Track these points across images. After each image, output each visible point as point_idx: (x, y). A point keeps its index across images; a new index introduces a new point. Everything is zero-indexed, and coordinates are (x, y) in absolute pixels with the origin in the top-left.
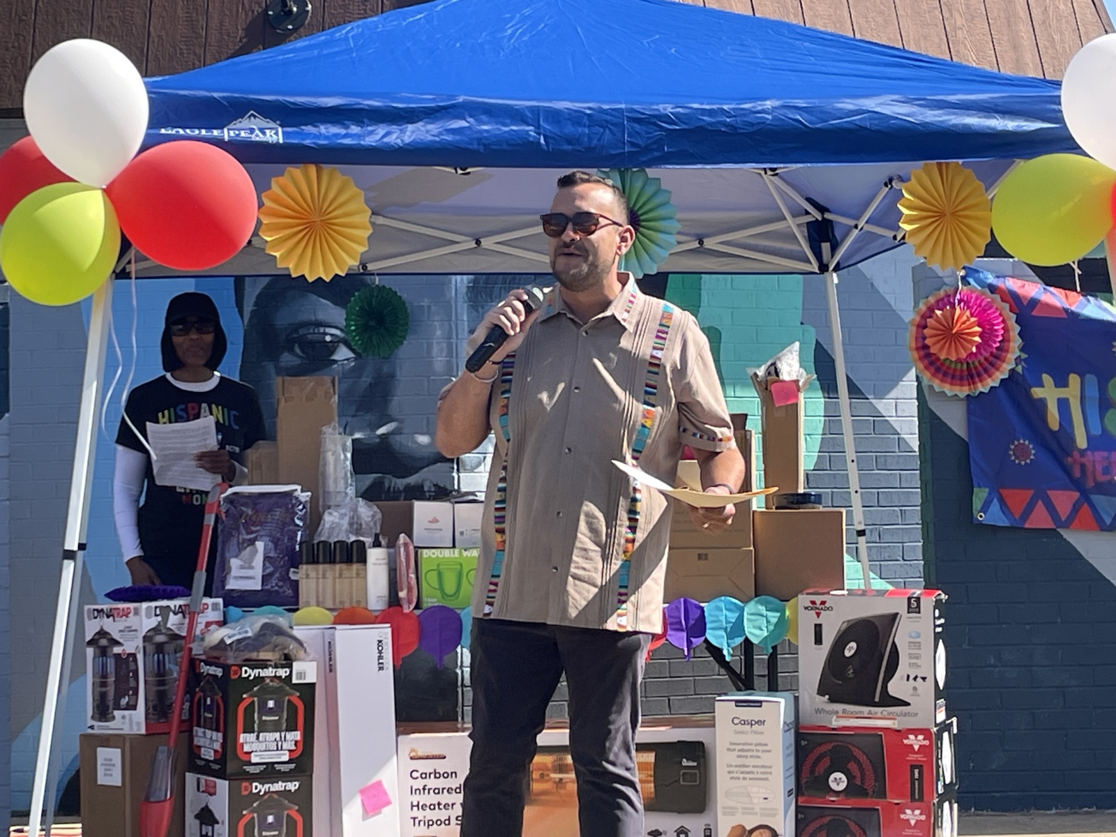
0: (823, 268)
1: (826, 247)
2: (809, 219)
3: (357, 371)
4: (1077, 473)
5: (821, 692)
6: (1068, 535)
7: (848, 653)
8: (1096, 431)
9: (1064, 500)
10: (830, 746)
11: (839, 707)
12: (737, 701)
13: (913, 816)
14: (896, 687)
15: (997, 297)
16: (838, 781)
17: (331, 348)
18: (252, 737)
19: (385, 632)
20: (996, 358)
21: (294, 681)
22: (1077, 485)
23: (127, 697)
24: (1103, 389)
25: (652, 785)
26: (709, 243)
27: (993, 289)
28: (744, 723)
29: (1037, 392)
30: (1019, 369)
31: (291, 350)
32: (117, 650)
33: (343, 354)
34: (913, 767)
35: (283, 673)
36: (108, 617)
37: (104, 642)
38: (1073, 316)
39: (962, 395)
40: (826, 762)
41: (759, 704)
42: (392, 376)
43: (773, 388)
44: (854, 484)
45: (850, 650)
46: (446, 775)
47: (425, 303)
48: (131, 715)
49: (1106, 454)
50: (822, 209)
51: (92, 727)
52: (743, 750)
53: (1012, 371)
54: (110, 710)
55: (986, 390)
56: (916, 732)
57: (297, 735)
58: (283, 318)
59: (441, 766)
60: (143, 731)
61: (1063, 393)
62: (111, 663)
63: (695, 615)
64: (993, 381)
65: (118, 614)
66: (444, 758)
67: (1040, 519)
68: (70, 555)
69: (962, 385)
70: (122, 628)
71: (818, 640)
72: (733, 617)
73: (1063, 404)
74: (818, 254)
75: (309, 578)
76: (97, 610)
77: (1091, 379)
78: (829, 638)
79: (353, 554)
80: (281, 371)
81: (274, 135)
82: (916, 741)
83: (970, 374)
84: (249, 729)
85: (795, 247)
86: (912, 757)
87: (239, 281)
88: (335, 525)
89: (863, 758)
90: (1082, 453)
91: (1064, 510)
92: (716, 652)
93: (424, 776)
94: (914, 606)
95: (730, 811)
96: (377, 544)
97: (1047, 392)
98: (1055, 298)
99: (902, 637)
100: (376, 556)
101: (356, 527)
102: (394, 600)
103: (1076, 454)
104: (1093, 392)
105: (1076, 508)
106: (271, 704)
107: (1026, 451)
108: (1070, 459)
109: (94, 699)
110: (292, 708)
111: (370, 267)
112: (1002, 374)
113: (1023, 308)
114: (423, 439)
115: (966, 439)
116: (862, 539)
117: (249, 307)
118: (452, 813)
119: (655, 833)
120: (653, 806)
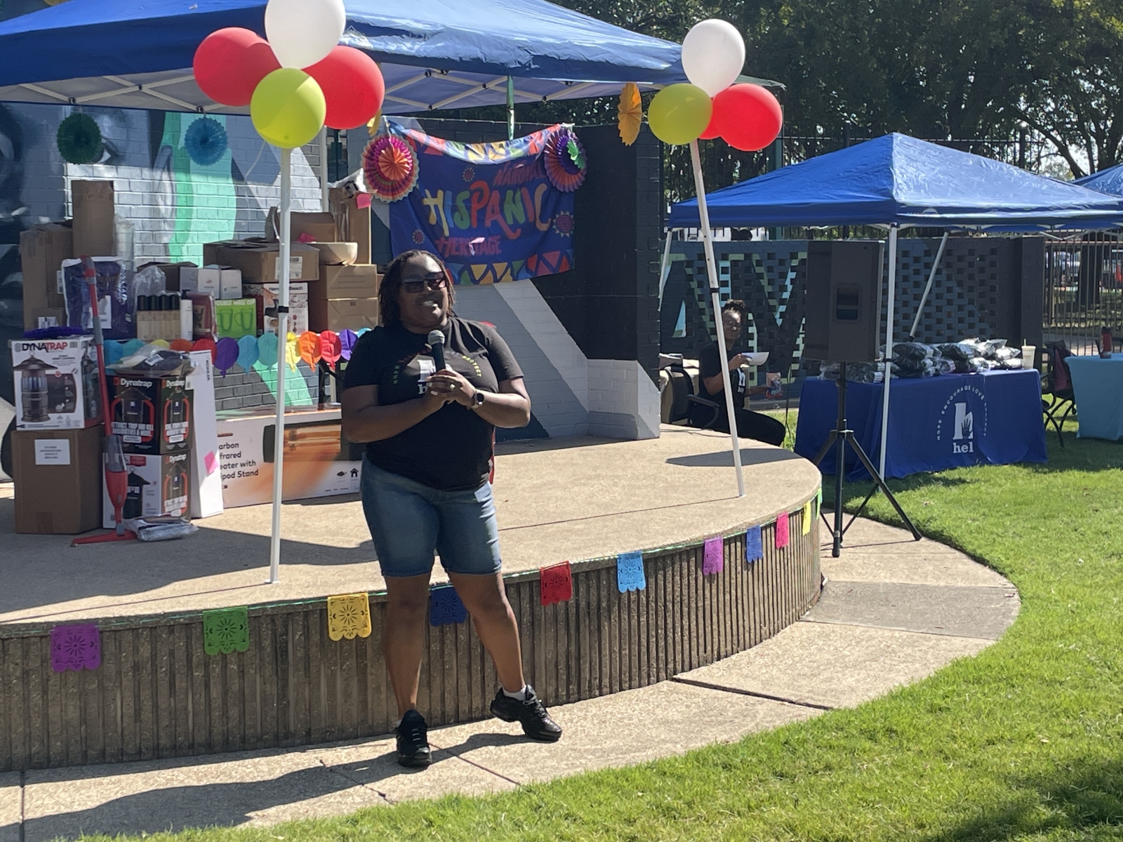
4: (440, 248)
8: (452, 226)
15: (407, 142)
18: (169, 425)
19: (206, 355)
20: (408, 179)
21: (187, 389)
23: (63, 405)
24: (454, 200)
25: (339, 445)
27: (405, 136)
29: (426, 201)
30: (418, 187)
32: (48, 372)
36: (40, 349)
37: (34, 367)
38: (445, 155)
39: (389, 202)
43: (358, 197)
46: (232, 446)
48: (68, 417)
49: (457, 239)
51: (22, 426)
53: (414, 188)
54: (45, 413)
55: (401, 199)
59: (230, 440)
60: (82, 426)
61: (436, 201)
62: (43, 381)
64: (405, 194)
65: (52, 347)
66: (231, 435)
69: (388, 195)
70: (57, 357)
73: (436, 207)
75: (145, 321)
76: (28, 345)
77: (449, 193)
79: (172, 304)
81: (364, 41)
83: (394, 190)
84: (168, 423)
90: (447, 238)
93: (222, 447)
97: (429, 201)
100: (185, 305)
103: (443, 239)
104: (449, 201)
107: (420, 236)
108: (437, 242)
109: (24, 407)
112: (409, 190)
113: (420, 148)
115: (388, 225)
118: (236, 470)
119: (341, 474)
120: (340, 458)
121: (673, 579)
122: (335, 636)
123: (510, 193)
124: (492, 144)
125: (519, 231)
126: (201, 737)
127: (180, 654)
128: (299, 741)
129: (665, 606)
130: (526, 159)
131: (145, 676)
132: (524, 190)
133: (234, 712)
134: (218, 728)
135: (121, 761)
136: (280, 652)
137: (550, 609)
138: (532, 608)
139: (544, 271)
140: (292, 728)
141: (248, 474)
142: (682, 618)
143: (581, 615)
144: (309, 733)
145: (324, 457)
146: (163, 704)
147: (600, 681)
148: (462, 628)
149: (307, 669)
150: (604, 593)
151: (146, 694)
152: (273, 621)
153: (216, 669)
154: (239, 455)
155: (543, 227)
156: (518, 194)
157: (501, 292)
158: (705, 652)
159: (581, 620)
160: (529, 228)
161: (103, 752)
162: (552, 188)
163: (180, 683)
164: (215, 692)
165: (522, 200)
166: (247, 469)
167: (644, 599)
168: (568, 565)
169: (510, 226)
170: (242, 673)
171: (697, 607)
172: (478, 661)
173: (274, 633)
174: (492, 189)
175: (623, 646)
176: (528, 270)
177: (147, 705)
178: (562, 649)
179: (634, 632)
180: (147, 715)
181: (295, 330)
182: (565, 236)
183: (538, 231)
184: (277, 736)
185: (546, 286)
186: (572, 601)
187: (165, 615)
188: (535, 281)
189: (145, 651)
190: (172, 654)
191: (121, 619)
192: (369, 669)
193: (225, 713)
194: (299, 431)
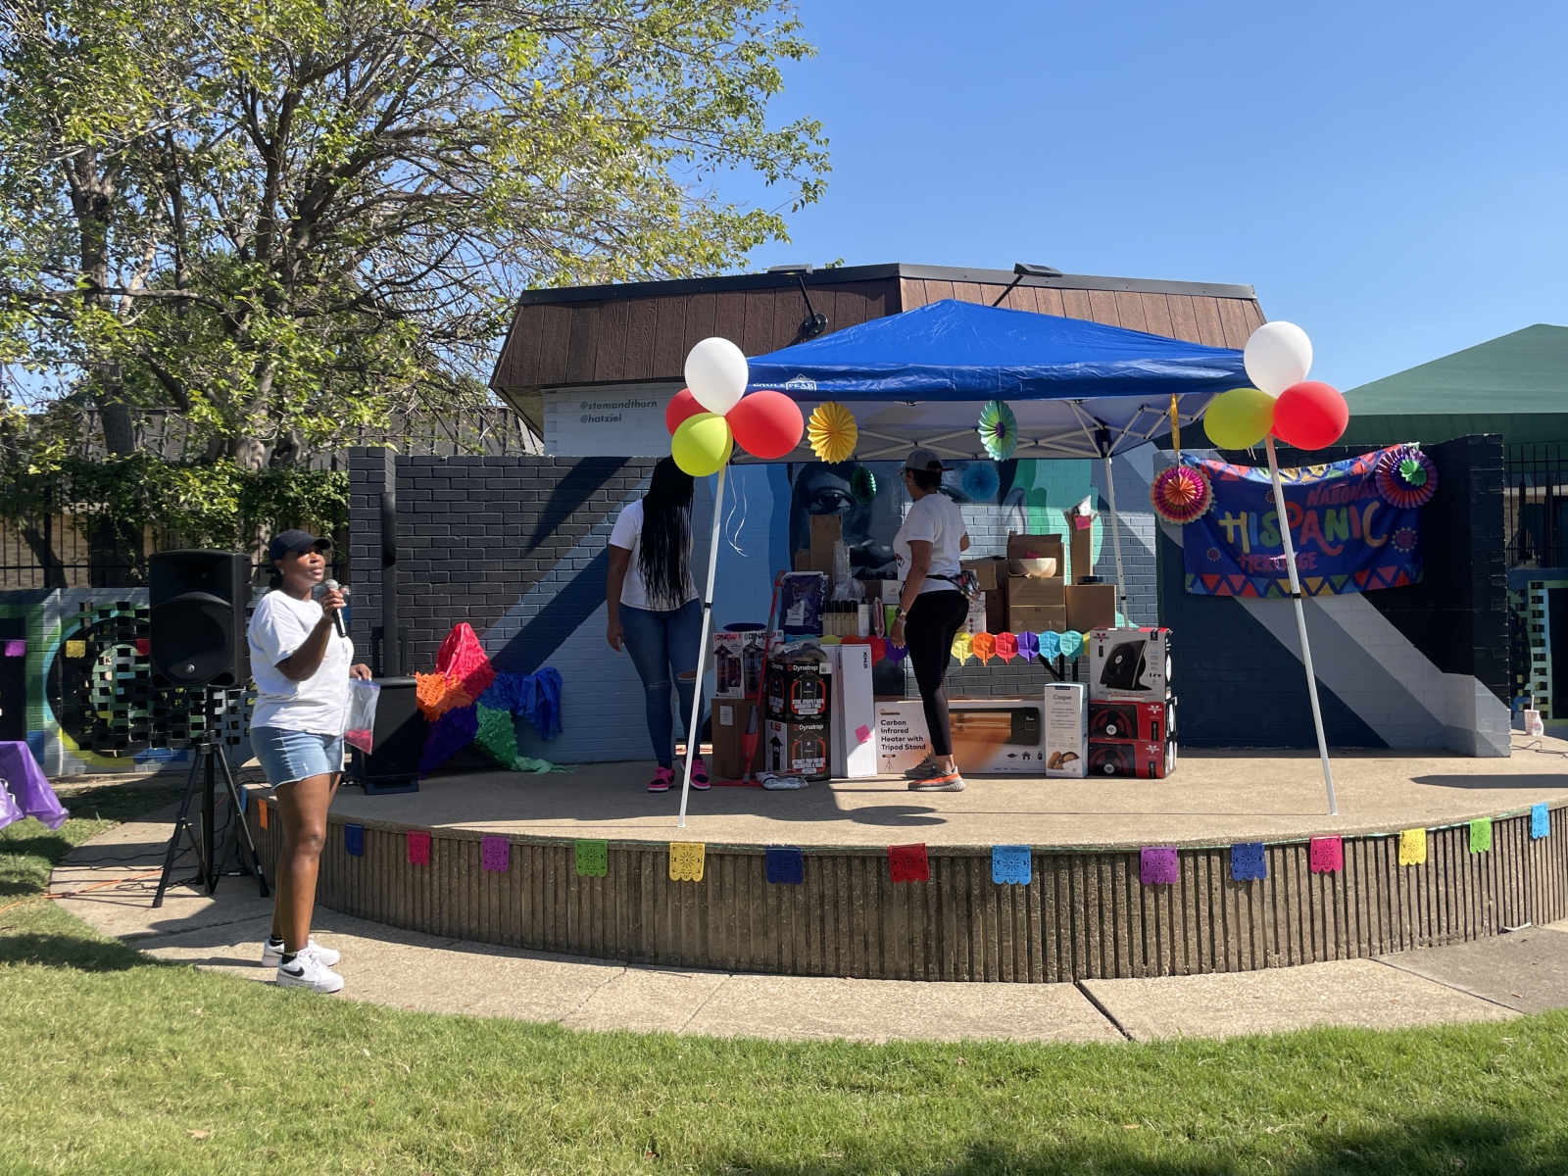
0: (1104, 455)
1: (1105, 444)
2: (1096, 429)
3: (851, 513)
4: (1243, 566)
5: (1102, 682)
6: (1239, 599)
7: (1117, 662)
8: (1256, 543)
9: (1238, 580)
10: (1106, 711)
11: (1113, 690)
12: (1057, 687)
13: (1152, 748)
14: (1144, 680)
15: (1201, 470)
16: (1111, 730)
17: (838, 501)
18: (799, 701)
19: (868, 648)
20: (1200, 502)
21: (821, 673)
22: (1244, 572)
23: (735, 680)
24: (1259, 520)
25: (1010, 730)
26: (1040, 443)
27: (1198, 466)
28: (1060, 698)
29: (1222, 523)
30: (1212, 510)
31: (817, 502)
32: (729, 656)
33: (844, 503)
34: (1153, 723)
35: (814, 668)
36: (726, 639)
37: (723, 652)
38: (1243, 481)
39: (1180, 524)
40: (1105, 720)
41: (1068, 688)
42: (870, 515)
43: (1076, 520)
44: (1120, 572)
45: (1119, 660)
46: (900, 723)
47: (887, 476)
48: (737, 689)
50: (1103, 423)
51: (718, 695)
52: (1059, 712)
53: (1208, 511)
54: (727, 687)
55: (1193, 521)
56: (1155, 704)
57: (822, 701)
58: (813, 485)
59: (897, 718)
60: (743, 698)
61: (1237, 522)
62: (727, 663)
63: (1033, 641)
64: (1197, 517)
65: (730, 638)
66: (900, 714)
67: (1224, 590)
68: (708, 605)
69: (1180, 519)
70: (732, 645)
71: (1101, 655)
72: (1054, 642)
73: (1237, 529)
74: (1101, 448)
75: (828, 620)
77: (1253, 515)
78: (1107, 653)
79: (851, 608)
80: (811, 512)
81: (810, 385)
82: (1155, 709)
83: (1185, 513)
84: (797, 698)
85: (1088, 444)
86: (1152, 717)
87: (790, 465)
88: (841, 592)
89: (1125, 718)
90: (1247, 555)
91: (1238, 586)
92: (1044, 660)
93: (889, 723)
94: (1154, 636)
95: (1052, 745)
96: (863, 602)
97: (1228, 522)
98: (1234, 470)
99: (1147, 653)
100: (863, 608)
101: (852, 593)
102: (872, 632)
103: (1243, 556)
104: (1254, 523)
105: (1245, 584)
106: (808, 684)
107: (1215, 553)
108: (1240, 558)
109: (719, 681)
110: (820, 687)
111: (859, 458)
112: (1203, 512)
113: (1215, 477)
114: (886, 548)
115: (1181, 545)
116: (1124, 602)
117: (795, 479)
118: (904, 743)
119: (1012, 756)
120: (1011, 741)
121: (1086, 880)
122: (674, 877)
123: (1331, 513)
124: (1310, 468)
125: (1340, 548)
126: (574, 941)
127: (562, 871)
128: (648, 960)
129: (1073, 908)
130: (1352, 479)
131: (539, 882)
132: (1353, 509)
133: (599, 925)
134: (587, 938)
135: (523, 947)
136: (635, 883)
137: (902, 886)
138: (880, 881)
139: (1376, 585)
140: (644, 949)
141: (915, 747)
142: (1102, 923)
143: (945, 898)
144: (656, 955)
145: (994, 739)
146: (551, 910)
147: (971, 967)
148: (800, 889)
149: (655, 901)
150: (975, 881)
151: (539, 898)
152: (629, 855)
153: (586, 887)
154: (907, 731)
155: (1375, 543)
156: (1344, 513)
157: (1320, 604)
158: (1145, 962)
159: (945, 903)
160: (1356, 544)
161: (512, 937)
162: (1386, 507)
163: (562, 895)
164: (586, 906)
165: (1349, 519)
166: (913, 743)
167: (1038, 895)
168: (923, 847)
169: (1330, 544)
170: (604, 895)
171: (1129, 915)
172: (818, 923)
173: (629, 865)
174: (1305, 510)
175: (1005, 938)
176: (1356, 584)
177: (540, 907)
178: (918, 926)
179: (1022, 925)
180: (539, 915)
181: (971, 631)
182: (1404, 551)
183: (1368, 546)
184: (630, 952)
185: (1382, 600)
186: (931, 883)
187: (552, 838)
188: (1366, 594)
189: (539, 865)
190: (556, 870)
191: (523, 837)
192: (710, 911)
193: (592, 926)
194: (967, 716)
